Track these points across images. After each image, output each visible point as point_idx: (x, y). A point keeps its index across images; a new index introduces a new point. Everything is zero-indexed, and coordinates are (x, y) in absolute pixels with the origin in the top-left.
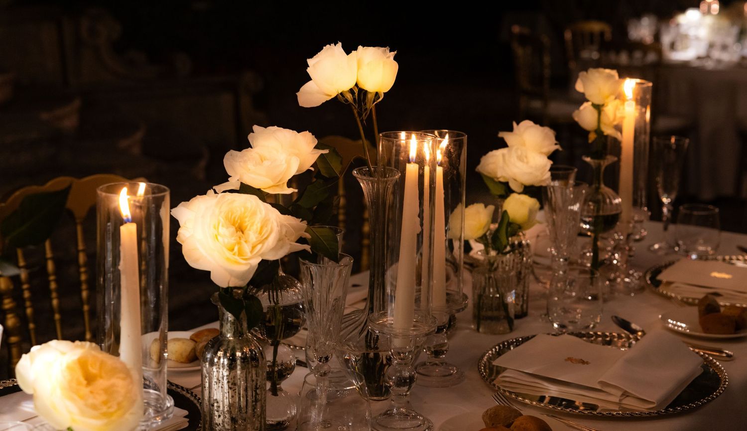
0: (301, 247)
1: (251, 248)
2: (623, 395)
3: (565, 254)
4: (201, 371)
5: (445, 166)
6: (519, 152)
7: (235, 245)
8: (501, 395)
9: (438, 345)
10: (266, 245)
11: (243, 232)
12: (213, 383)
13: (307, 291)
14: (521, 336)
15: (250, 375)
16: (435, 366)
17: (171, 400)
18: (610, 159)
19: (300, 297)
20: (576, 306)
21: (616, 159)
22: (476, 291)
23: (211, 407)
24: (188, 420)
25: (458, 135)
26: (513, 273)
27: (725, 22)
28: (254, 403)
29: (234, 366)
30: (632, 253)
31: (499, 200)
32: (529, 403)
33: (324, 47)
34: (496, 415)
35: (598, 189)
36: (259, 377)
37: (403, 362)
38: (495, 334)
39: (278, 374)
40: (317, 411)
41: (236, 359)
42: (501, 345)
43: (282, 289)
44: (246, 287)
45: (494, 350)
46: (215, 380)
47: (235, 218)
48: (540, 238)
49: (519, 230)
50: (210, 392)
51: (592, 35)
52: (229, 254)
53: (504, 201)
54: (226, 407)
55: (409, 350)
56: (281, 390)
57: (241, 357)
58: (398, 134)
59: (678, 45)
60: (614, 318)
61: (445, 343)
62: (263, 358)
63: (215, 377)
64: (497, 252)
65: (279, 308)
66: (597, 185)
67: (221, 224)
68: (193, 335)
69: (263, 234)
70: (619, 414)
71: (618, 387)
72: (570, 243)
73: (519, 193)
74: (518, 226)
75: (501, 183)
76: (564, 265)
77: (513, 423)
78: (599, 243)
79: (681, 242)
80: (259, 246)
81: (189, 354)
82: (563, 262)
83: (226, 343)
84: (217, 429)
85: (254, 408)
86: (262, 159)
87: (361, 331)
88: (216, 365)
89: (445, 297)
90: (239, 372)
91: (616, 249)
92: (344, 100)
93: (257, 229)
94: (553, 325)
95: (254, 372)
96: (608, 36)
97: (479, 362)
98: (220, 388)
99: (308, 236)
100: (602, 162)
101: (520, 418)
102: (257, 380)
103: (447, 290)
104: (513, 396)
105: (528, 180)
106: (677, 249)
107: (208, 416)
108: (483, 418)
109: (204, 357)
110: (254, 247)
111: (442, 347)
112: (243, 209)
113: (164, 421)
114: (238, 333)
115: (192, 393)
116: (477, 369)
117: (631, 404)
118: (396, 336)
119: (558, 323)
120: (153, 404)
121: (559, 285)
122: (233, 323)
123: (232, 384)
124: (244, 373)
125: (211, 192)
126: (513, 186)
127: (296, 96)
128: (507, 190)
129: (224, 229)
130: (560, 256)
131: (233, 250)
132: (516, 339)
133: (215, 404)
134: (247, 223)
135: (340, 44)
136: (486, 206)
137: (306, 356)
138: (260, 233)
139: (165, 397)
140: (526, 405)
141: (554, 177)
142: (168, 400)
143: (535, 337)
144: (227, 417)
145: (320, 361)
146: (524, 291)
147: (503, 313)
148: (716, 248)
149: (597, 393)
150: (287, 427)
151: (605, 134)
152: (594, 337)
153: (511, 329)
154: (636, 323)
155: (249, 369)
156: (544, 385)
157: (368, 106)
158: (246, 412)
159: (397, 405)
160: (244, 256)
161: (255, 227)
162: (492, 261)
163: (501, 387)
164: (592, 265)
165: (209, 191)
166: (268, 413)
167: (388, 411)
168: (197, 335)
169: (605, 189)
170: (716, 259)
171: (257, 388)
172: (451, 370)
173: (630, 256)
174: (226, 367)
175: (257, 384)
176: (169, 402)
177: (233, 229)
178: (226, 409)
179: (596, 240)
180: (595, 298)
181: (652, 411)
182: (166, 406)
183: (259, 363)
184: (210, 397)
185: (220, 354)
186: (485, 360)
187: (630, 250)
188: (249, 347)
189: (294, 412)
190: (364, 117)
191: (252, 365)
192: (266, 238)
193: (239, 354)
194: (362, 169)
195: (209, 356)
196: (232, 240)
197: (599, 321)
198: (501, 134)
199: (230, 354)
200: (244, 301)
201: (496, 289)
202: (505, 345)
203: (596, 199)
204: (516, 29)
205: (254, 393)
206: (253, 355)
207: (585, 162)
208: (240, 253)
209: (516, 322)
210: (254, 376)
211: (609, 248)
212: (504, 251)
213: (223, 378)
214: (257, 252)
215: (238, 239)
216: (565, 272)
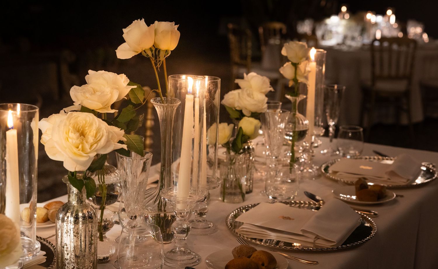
0: (120, 146)
1: (90, 147)
2: (316, 238)
3: (276, 154)
4: (56, 227)
5: (207, 98)
6: (248, 92)
7: (80, 144)
8: (241, 239)
9: (202, 209)
10: (99, 144)
11: (84, 137)
12: (64, 233)
13: (123, 175)
14: (251, 204)
15: (88, 228)
16: (200, 222)
17: (39, 244)
18: (302, 97)
19: (118, 179)
20: (283, 186)
21: (305, 97)
22: (223, 177)
23: (62, 248)
24: (46, 257)
25: (215, 79)
26: (244, 166)
27: (353, 24)
28: (90, 246)
29: (78, 222)
30: (313, 154)
31: (236, 121)
32: (259, 243)
33: (133, 22)
34: (241, 251)
35: (294, 115)
36: (93, 229)
37: (183, 219)
38: (234, 203)
39: (104, 227)
40: (130, 250)
41: (79, 217)
42: (239, 209)
43: (107, 173)
44: (86, 172)
45: (235, 212)
46: (65, 231)
47: (79, 128)
48: (258, 146)
49: (248, 139)
50: (61, 239)
51: (275, 30)
52: (75, 150)
53: (239, 122)
54: (72, 248)
55: (187, 211)
56: (106, 237)
57: (82, 217)
58: (180, 76)
59: (327, 37)
60: (306, 193)
61: (206, 208)
62: (96, 217)
63: (65, 229)
64: (235, 153)
65: (105, 185)
66: (294, 112)
67: (70, 131)
68: (46, 205)
69: (97, 138)
70: (314, 249)
71: (312, 232)
72: (279, 148)
73: (249, 117)
74: (247, 137)
75: (237, 110)
76: (275, 161)
77: (251, 255)
78: (295, 148)
79: (340, 149)
80: (95, 145)
81: (44, 217)
82: (275, 159)
83: (72, 208)
84: (66, 262)
85: (90, 248)
86: (94, 92)
87: (155, 201)
88: (66, 221)
89: (206, 180)
90: (81, 226)
91: (304, 151)
92: (146, 55)
93: (93, 134)
94: (269, 197)
95: (90, 226)
96: (284, 31)
97: (226, 220)
98: (69, 236)
99: (125, 139)
100: (297, 99)
101: (256, 252)
102: (92, 231)
103: (207, 175)
104: (249, 240)
105: (253, 109)
106: (338, 153)
107: (60, 254)
108: (232, 253)
109: (58, 217)
110: (91, 146)
111: (205, 210)
112: (84, 122)
113: (34, 257)
114: (80, 201)
115: (47, 241)
116: (225, 224)
117: (321, 243)
118: (178, 202)
119: (271, 196)
120: (26, 246)
121: (272, 173)
122: (77, 195)
123: (76, 234)
124: (84, 226)
125: (62, 112)
126: (244, 112)
127: (115, 52)
128: (241, 115)
129: (73, 134)
130: (273, 155)
131: (78, 148)
132: (247, 206)
133: (65, 247)
134: (87, 130)
135: (143, 20)
136: (228, 125)
137: (119, 217)
138: (95, 137)
139: (34, 242)
140: (257, 245)
141: (269, 108)
142: (37, 244)
143: (259, 205)
144: (73, 255)
145: (131, 219)
146: (250, 177)
147: (239, 190)
148: (361, 152)
149: (300, 237)
150: (109, 261)
151: (299, 81)
152: (294, 204)
153: (244, 200)
154: (319, 196)
155: (87, 224)
156: (267, 233)
157: (161, 59)
158: (85, 252)
159: (178, 246)
160: (86, 151)
161: (92, 133)
162: (232, 158)
163: (241, 234)
164: (291, 161)
165: (61, 111)
166: (98, 252)
167: (172, 250)
168: (48, 205)
169: (299, 115)
170: (361, 158)
171: (92, 236)
172: (209, 224)
173: (313, 156)
174: (72, 223)
175: (92, 233)
176: (37, 245)
177: (78, 134)
178: (72, 250)
179: (293, 146)
180: (293, 181)
181: (334, 247)
182: (35, 247)
183: (93, 220)
184: (61, 242)
185: (69, 214)
186: (230, 218)
187: (313, 152)
188: (87, 210)
189: (114, 251)
190: (159, 66)
191: (89, 221)
192: (100, 140)
193: (80, 214)
194: (156, 99)
195: (61, 216)
196: (78, 141)
197: (296, 195)
198: (237, 81)
199: (75, 215)
200: (84, 180)
201: (234, 176)
202: (241, 209)
203: (293, 121)
204: (231, 26)
205: (90, 239)
206: (90, 215)
207: (287, 98)
208: (83, 150)
209: (246, 196)
210: (90, 228)
211: (300, 151)
212: (240, 152)
213: (70, 230)
214: (94, 149)
215: (82, 141)
216: (275, 165)
